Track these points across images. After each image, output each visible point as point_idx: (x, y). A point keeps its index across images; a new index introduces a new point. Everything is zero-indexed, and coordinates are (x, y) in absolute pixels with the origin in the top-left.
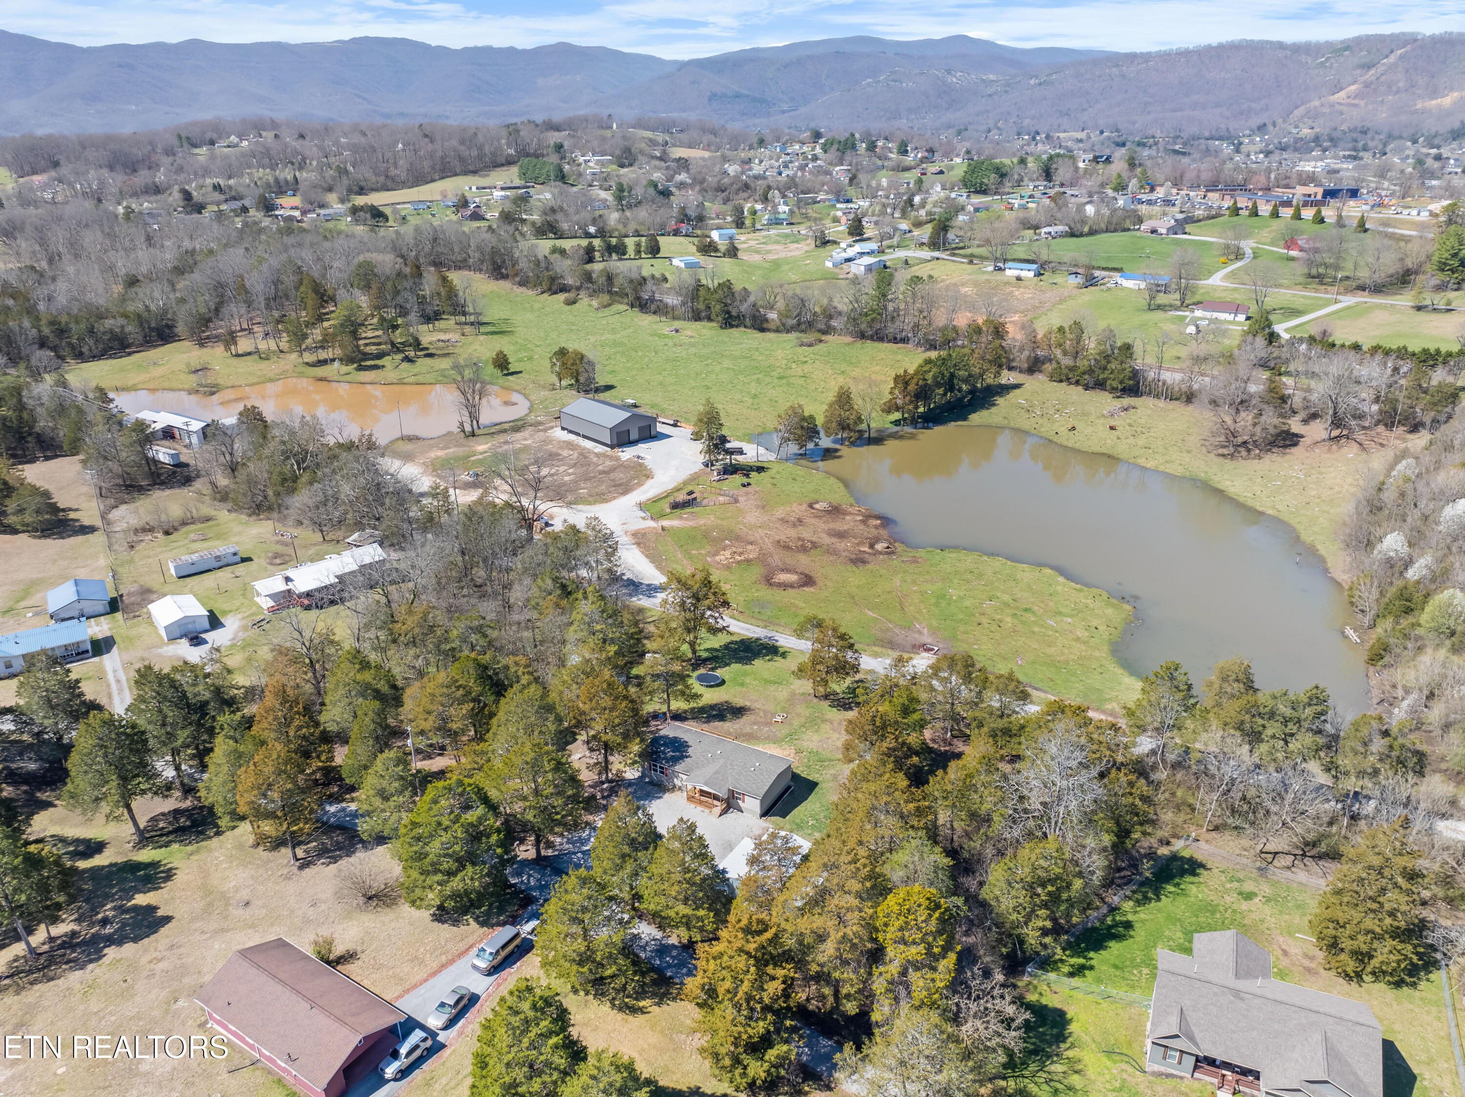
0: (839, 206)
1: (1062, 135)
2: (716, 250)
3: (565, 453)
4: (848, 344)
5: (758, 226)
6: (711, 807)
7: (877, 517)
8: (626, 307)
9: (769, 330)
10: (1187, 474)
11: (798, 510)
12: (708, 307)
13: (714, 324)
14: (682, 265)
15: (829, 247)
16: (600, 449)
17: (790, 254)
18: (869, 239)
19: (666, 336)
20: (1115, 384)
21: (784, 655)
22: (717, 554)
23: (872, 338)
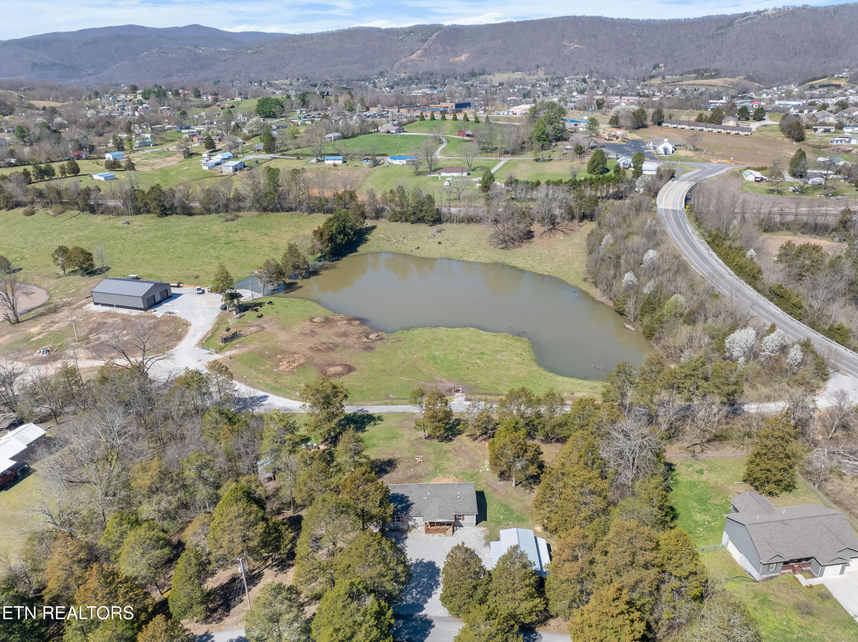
0: (183, 131)
1: (276, 82)
2: (120, 166)
3: (110, 321)
4: (258, 216)
5: (134, 149)
6: (444, 531)
7: (356, 319)
8: (78, 212)
9: (195, 214)
10: (493, 262)
11: (307, 326)
12: (146, 205)
13: (153, 215)
14: (102, 179)
15: (194, 158)
16: (135, 313)
17: (169, 165)
18: (220, 150)
19: (123, 228)
20: (429, 218)
21: (380, 418)
22: (277, 366)
23: (272, 211)
